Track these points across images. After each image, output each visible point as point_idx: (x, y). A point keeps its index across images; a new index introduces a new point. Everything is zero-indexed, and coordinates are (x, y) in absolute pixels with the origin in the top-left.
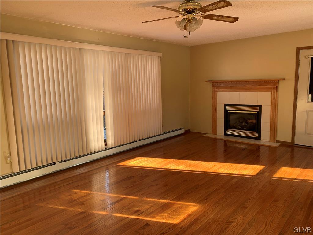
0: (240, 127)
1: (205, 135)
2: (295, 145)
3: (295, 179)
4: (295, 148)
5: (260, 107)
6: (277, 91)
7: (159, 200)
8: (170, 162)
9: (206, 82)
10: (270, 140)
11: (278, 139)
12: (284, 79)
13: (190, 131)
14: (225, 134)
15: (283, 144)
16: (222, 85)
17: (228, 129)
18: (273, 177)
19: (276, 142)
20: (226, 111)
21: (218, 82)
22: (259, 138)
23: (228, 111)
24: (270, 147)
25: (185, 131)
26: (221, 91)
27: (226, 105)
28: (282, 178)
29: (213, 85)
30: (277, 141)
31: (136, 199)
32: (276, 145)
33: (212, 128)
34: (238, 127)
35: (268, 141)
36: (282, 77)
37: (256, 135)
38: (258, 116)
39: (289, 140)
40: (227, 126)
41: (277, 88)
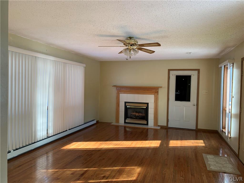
0: (135, 117)
1: (111, 124)
2: (169, 128)
3: (181, 146)
4: (169, 130)
5: (148, 104)
6: (158, 94)
7: (113, 168)
8: (101, 144)
9: (113, 86)
10: (154, 125)
11: (159, 124)
12: (161, 87)
13: (99, 121)
14: (125, 122)
15: (162, 127)
16: (123, 89)
17: (127, 119)
18: (169, 147)
19: (157, 126)
20: (126, 106)
21: (120, 87)
22: (147, 124)
23: (127, 107)
24: (154, 129)
25: (96, 121)
26: (123, 93)
27: (125, 103)
28: (174, 147)
29: (117, 88)
30: (159, 126)
31: (96, 170)
32: (159, 128)
33: (116, 118)
34: (133, 117)
35: (153, 126)
36: (161, 86)
37: (145, 122)
38: (147, 109)
39: (165, 125)
40: (126, 117)
41: (158, 92)
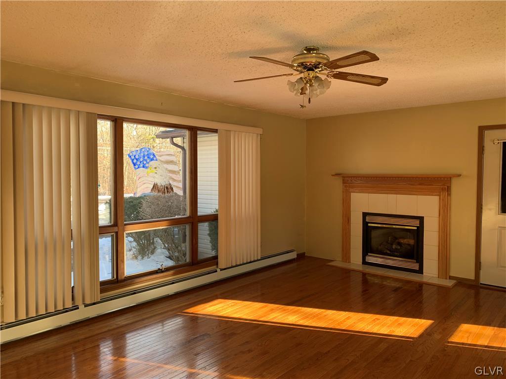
0: (388, 252)
1: (331, 264)
2: (482, 285)
4: (481, 290)
5: (421, 219)
6: (449, 195)
9: (333, 175)
10: (439, 276)
11: (452, 274)
12: (459, 176)
13: (306, 255)
14: (364, 262)
15: (461, 283)
16: (359, 182)
17: (369, 254)
18: (449, 342)
19: (448, 278)
20: (365, 224)
21: (351, 177)
22: (420, 271)
23: (369, 225)
24: (440, 288)
25: (297, 255)
26: (357, 191)
27: (365, 215)
28: (463, 344)
29: (343, 180)
30: (451, 278)
32: (449, 283)
34: (385, 252)
35: (435, 276)
37: (416, 267)
38: (419, 233)
39: (472, 276)
40: (367, 248)
41: (449, 189)
